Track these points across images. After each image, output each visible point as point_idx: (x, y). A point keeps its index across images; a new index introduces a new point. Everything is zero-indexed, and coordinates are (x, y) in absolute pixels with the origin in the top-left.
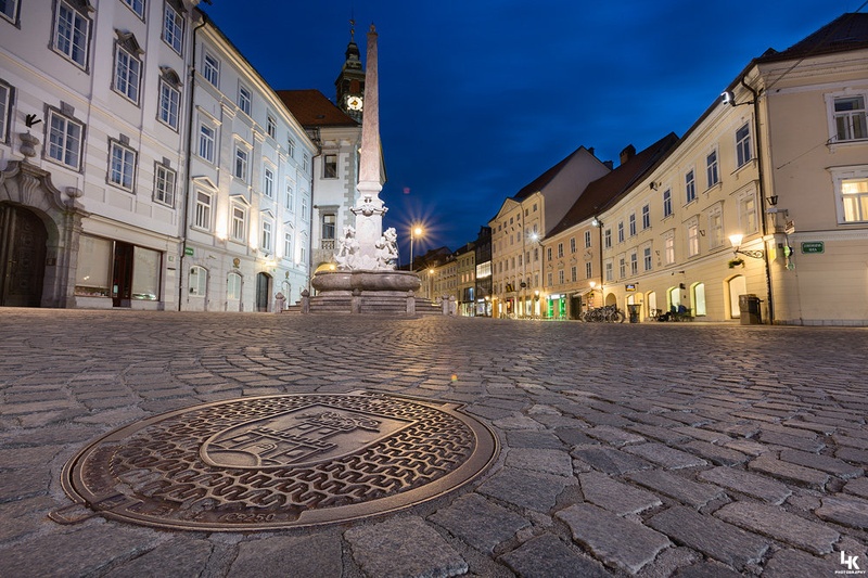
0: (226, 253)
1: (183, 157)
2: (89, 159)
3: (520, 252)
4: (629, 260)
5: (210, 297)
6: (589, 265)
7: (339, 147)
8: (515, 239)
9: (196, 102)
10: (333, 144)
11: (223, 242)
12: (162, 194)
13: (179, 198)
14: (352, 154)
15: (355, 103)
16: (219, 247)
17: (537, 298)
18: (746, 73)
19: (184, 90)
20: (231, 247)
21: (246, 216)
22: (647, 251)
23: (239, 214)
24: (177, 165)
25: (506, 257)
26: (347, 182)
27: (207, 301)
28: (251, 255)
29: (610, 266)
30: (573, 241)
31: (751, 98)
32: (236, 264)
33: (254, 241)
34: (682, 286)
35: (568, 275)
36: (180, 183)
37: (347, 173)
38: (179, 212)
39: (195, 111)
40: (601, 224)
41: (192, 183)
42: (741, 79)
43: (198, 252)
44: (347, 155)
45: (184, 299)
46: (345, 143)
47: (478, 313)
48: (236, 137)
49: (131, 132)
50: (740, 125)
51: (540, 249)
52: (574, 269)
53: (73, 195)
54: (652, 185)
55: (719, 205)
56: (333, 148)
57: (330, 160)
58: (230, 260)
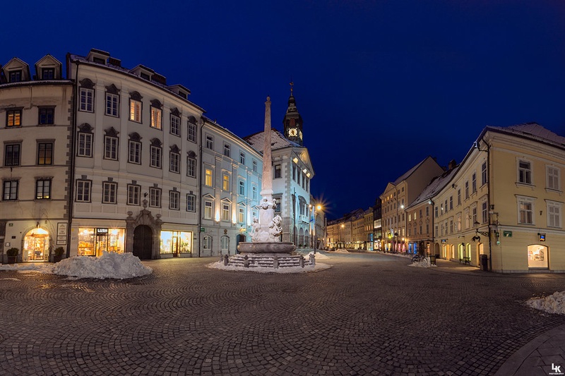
0: (220, 227)
1: (198, 188)
2: (163, 202)
3: (395, 215)
4: (444, 225)
5: (213, 250)
6: (427, 226)
7: (282, 160)
8: (393, 206)
9: (203, 160)
10: (278, 158)
11: (217, 223)
12: (190, 207)
13: (197, 207)
14: (289, 163)
15: (293, 132)
16: (217, 225)
17: (403, 242)
18: (484, 134)
19: (198, 158)
20: (222, 224)
21: (229, 208)
22: (452, 221)
23: (226, 207)
24: (196, 193)
25: (388, 217)
26: (286, 179)
27: (212, 251)
28: (233, 227)
29: (437, 227)
30: (421, 211)
31: (486, 149)
32: (226, 232)
33: (234, 220)
34: (463, 244)
35: (418, 231)
36: (198, 200)
37: (286, 174)
38: (197, 213)
39: (203, 165)
40: (433, 203)
41: (203, 198)
42: (482, 138)
43: (207, 230)
44: (286, 164)
45: (201, 252)
46: (285, 157)
47: (375, 248)
48: (223, 170)
49: (176, 185)
50: (483, 162)
51: (405, 214)
52: (421, 227)
53: (158, 216)
54: (453, 185)
55: (475, 204)
56: (279, 161)
57: (277, 168)
58: (222, 231)
